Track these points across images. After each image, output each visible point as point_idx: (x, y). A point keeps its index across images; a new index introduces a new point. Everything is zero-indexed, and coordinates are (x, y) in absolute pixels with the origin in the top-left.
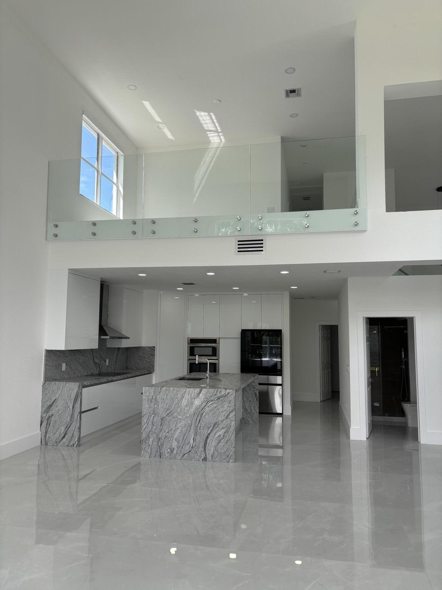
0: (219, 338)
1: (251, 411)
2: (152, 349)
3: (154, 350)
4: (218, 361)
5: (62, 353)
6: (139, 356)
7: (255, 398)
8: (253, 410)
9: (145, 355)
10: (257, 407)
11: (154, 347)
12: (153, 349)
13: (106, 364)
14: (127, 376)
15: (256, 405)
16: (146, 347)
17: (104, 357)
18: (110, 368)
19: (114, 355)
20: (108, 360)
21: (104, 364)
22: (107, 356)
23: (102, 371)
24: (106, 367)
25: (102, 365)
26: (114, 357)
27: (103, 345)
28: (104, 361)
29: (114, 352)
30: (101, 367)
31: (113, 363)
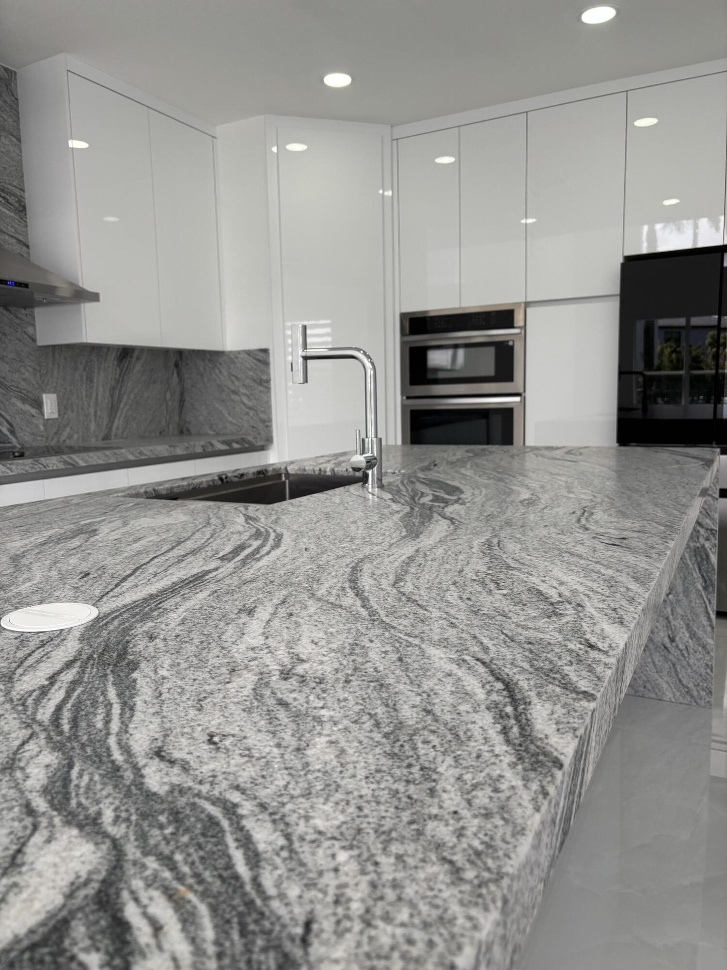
0: (527, 304)
1: (672, 640)
2: (259, 360)
3: (267, 364)
4: (517, 399)
6: (219, 386)
7: (696, 574)
8: (683, 636)
9: (237, 383)
10: (705, 622)
11: (265, 351)
12: (261, 357)
13: (42, 414)
14: (65, 462)
15: (700, 610)
16: (239, 352)
17: (23, 383)
18: (68, 429)
19: (95, 380)
20: (54, 396)
21: (24, 412)
22: (43, 382)
23: (14, 440)
24: (42, 428)
25: (9, 418)
26: (95, 388)
27: (5, 334)
28: (24, 400)
29: (96, 371)
30: (5, 423)
31: (95, 412)
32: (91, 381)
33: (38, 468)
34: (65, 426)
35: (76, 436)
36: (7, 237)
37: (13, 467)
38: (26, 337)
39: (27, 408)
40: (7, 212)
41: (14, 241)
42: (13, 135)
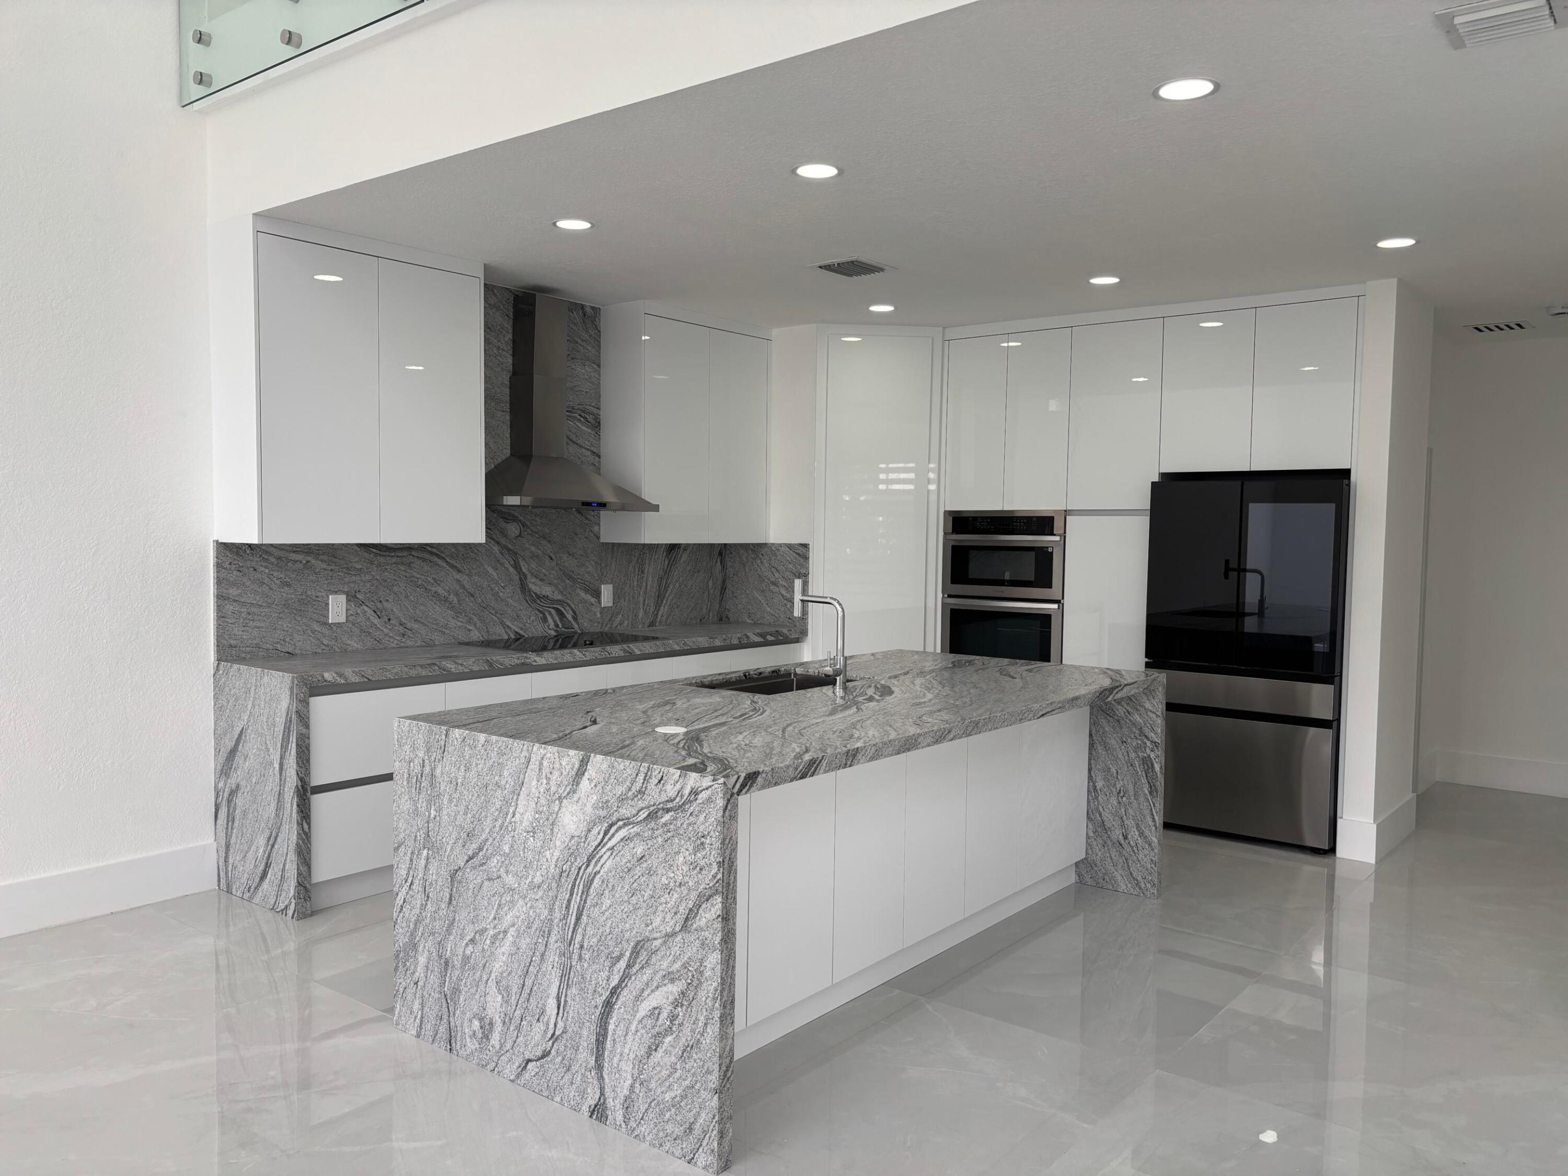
0: (1067, 513)
1: (1125, 838)
2: (798, 554)
3: (806, 558)
4: (1055, 606)
5: (325, 558)
6: (760, 577)
7: (1144, 781)
8: (1134, 834)
9: (777, 575)
10: (1151, 823)
11: (806, 546)
12: (801, 552)
13: (600, 603)
15: (1147, 812)
16: (780, 545)
17: (587, 576)
18: (620, 616)
19: (646, 571)
20: (610, 587)
21: (586, 602)
22: (602, 574)
23: (576, 626)
24: (599, 615)
25: (573, 606)
26: (645, 579)
27: (576, 534)
28: (587, 591)
29: (647, 561)
30: (571, 612)
31: (644, 601)
32: (643, 572)
33: (605, 654)
34: (618, 613)
35: (626, 623)
36: (584, 450)
37: (587, 654)
38: (592, 535)
39: (588, 597)
40: (586, 429)
41: (589, 453)
42: (594, 363)
